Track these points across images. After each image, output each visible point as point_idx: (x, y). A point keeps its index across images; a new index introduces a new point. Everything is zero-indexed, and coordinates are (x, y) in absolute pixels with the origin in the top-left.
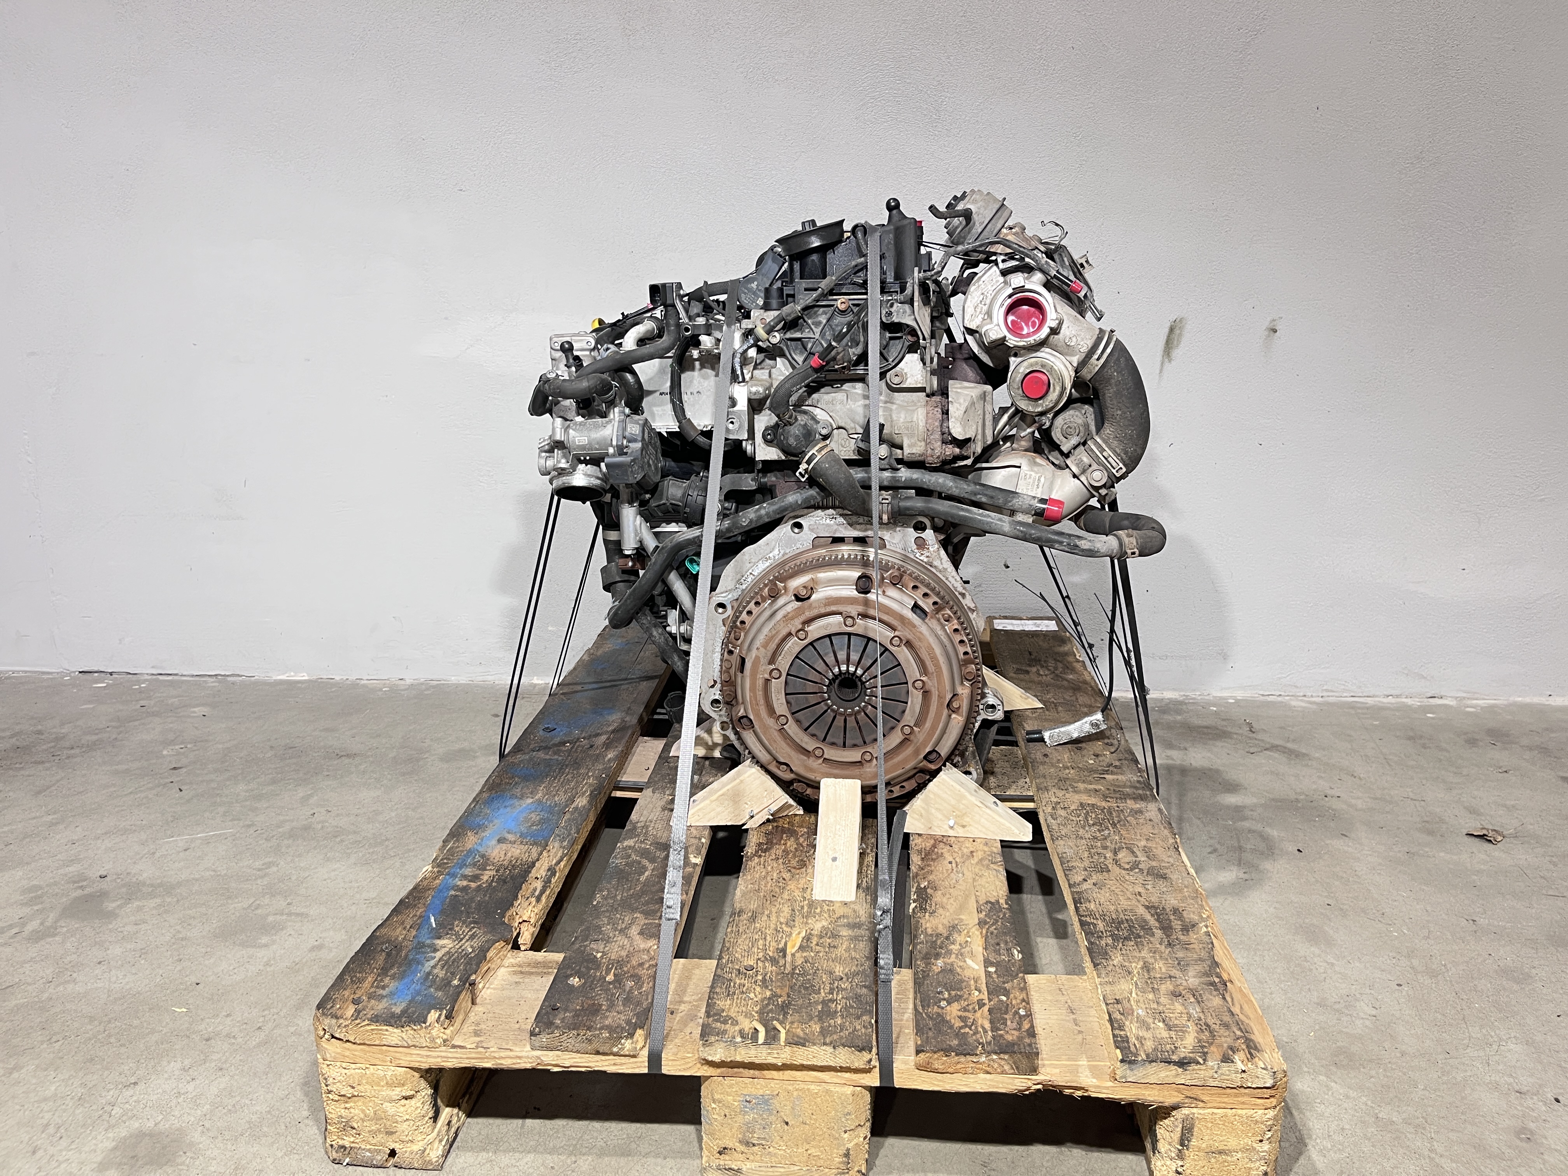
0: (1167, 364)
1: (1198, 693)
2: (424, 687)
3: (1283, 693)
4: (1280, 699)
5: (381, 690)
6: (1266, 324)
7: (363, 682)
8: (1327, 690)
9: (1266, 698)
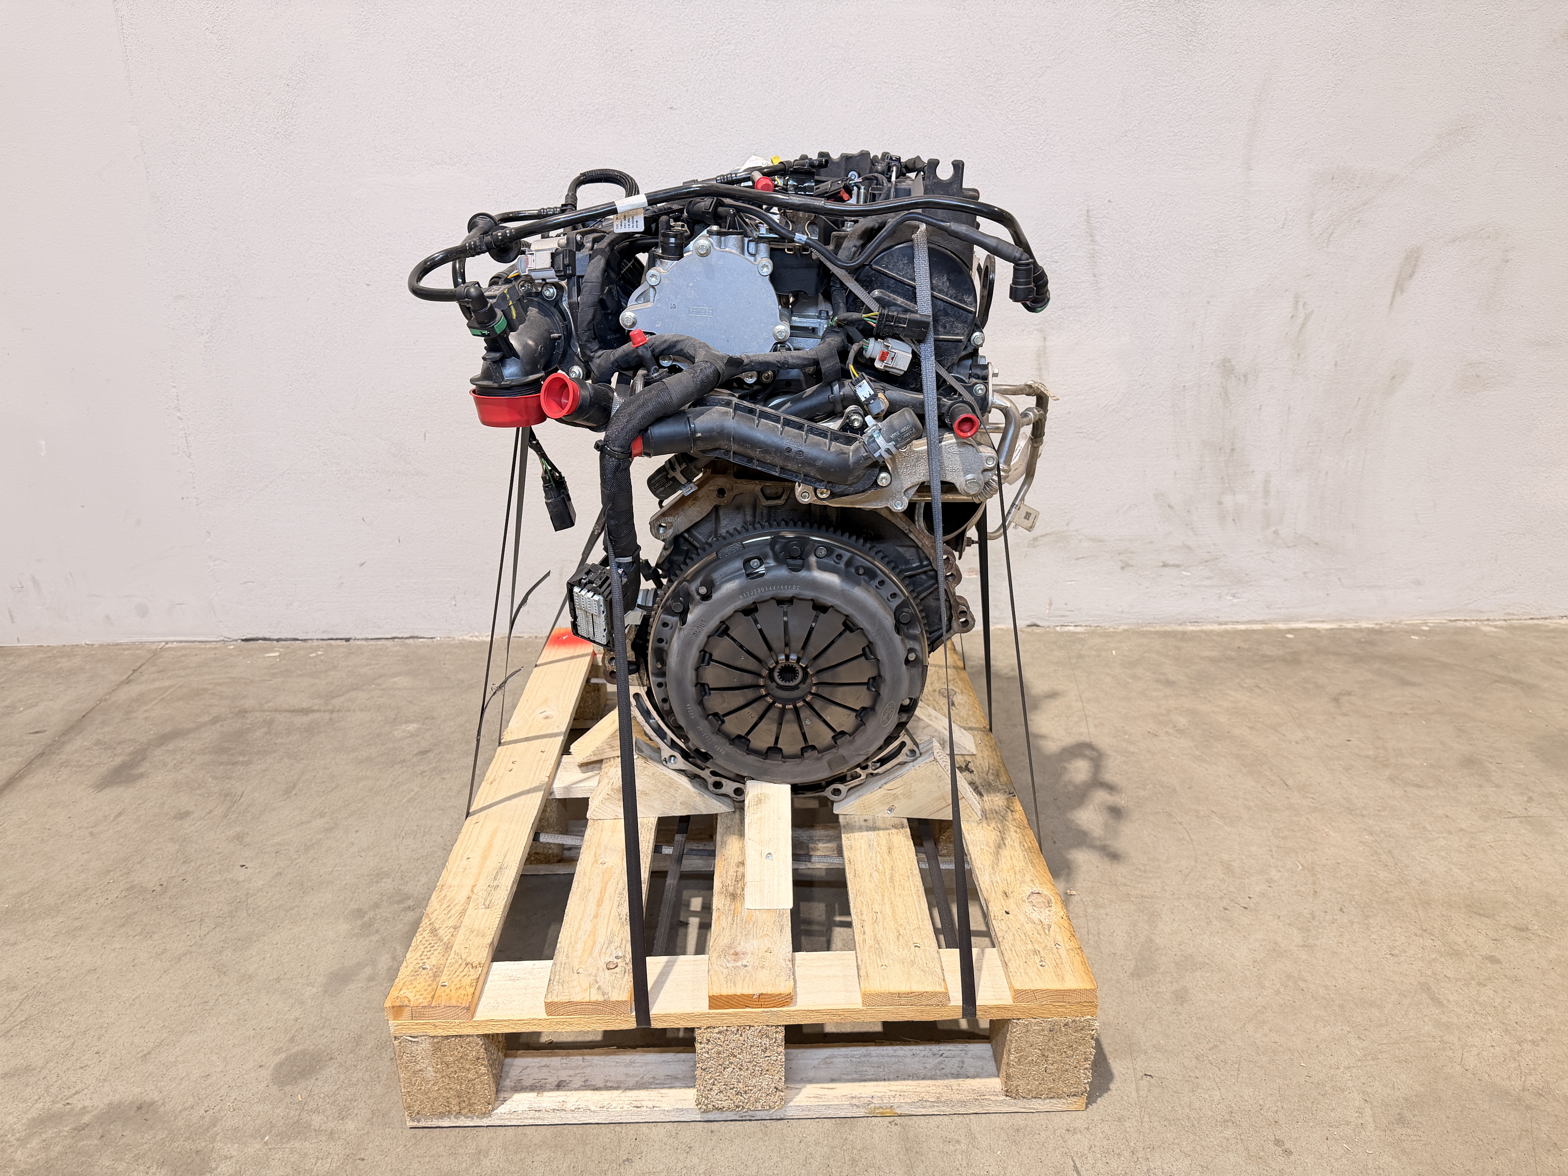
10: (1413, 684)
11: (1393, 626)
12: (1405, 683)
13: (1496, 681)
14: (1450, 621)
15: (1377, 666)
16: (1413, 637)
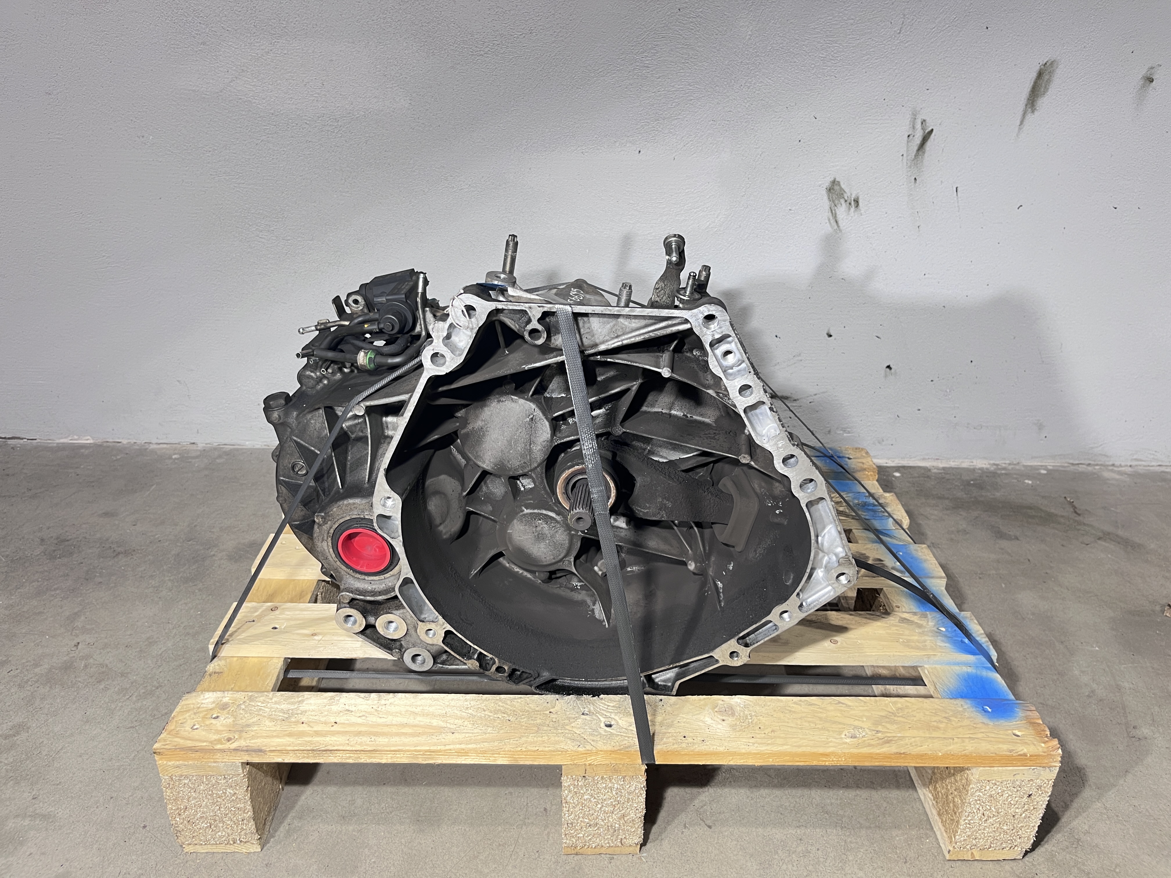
0: (1030, 117)
1: (1008, 462)
2: (216, 453)
3: (1092, 462)
4: (1090, 468)
5: (170, 458)
6: (1143, 72)
7: (152, 447)
8: (1136, 460)
9: (1076, 467)
10: (1008, 538)
11: (1010, 467)
12: (1000, 535)
13: (1100, 539)
14: (1073, 464)
15: (976, 514)
16: (1027, 481)
